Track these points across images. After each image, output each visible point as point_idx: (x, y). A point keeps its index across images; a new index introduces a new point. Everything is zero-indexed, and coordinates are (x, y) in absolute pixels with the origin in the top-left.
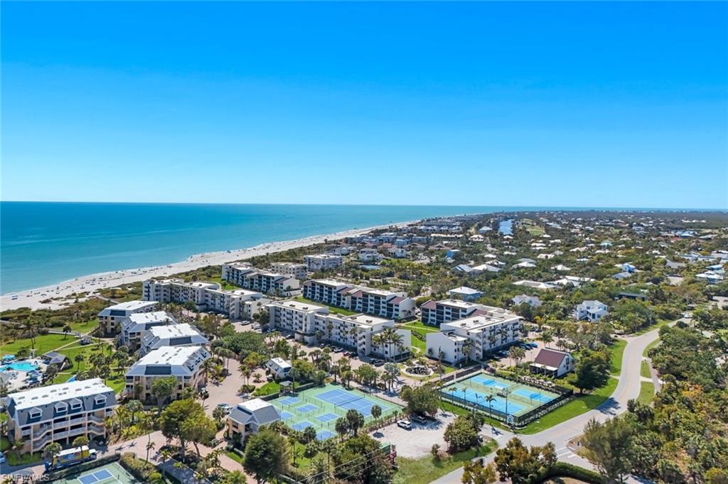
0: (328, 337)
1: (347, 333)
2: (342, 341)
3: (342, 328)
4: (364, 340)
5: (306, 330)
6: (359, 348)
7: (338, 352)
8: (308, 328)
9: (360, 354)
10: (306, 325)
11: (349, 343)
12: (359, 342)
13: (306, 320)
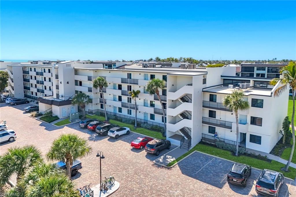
0: (99, 107)
1: (136, 94)
2: (125, 111)
3: (125, 87)
4: (184, 107)
5: (58, 95)
6: (172, 128)
7: (117, 138)
8: (61, 92)
9: (176, 143)
10: (57, 87)
11: (141, 116)
12: (171, 112)
13: (57, 77)
